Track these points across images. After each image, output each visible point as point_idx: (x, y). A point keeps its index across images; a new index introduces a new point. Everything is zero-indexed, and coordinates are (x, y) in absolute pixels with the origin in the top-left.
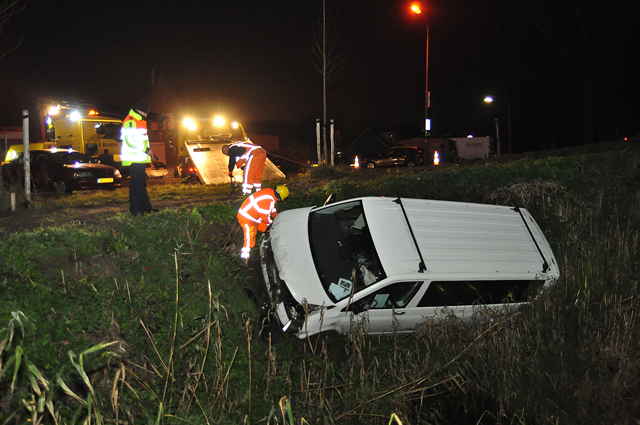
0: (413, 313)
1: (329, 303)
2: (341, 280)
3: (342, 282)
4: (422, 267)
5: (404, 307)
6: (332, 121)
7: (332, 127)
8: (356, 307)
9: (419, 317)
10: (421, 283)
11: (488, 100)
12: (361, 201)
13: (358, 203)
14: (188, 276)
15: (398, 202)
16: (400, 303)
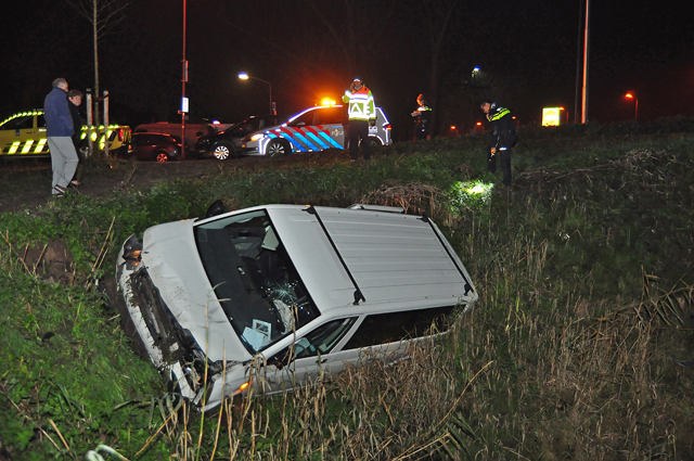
0: (336, 359)
1: (248, 356)
2: (255, 322)
3: (258, 325)
4: (358, 296)
5: (327, 352)
6: (106, 93)
7: (106, 101)
8: (280, 359)
9: (340, 363)
10: (354, 319)
11: (244, 77)
12: (265, 210)
13: (262, 213)
14: (49, 335)
15: (311, 211)
16: (323, 347)
